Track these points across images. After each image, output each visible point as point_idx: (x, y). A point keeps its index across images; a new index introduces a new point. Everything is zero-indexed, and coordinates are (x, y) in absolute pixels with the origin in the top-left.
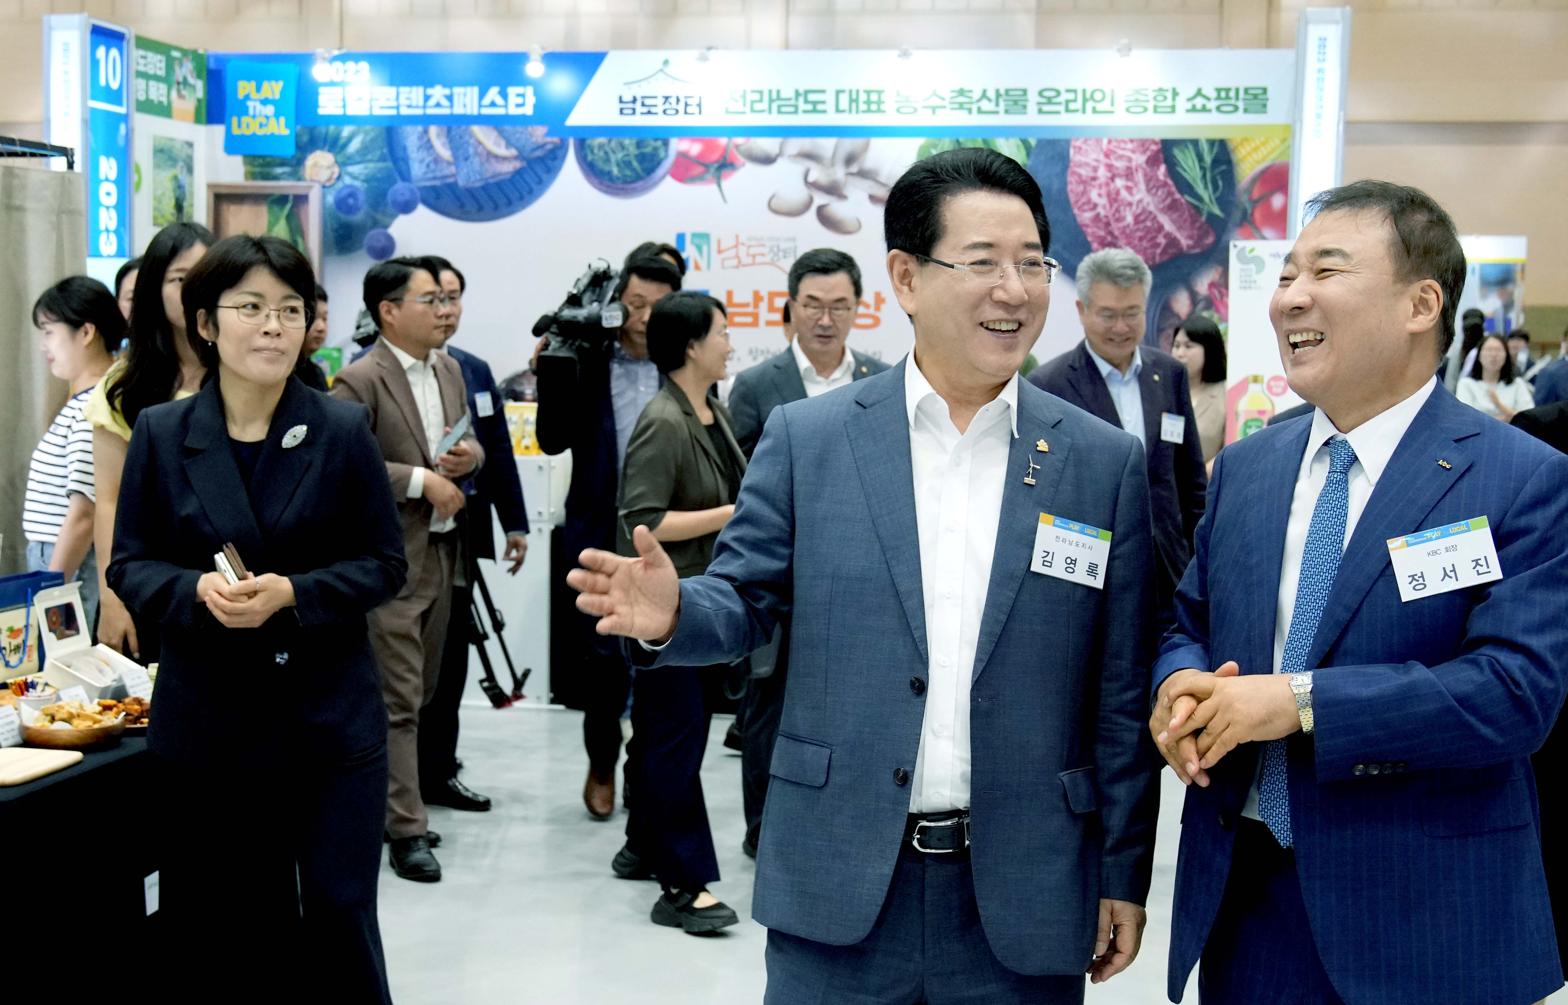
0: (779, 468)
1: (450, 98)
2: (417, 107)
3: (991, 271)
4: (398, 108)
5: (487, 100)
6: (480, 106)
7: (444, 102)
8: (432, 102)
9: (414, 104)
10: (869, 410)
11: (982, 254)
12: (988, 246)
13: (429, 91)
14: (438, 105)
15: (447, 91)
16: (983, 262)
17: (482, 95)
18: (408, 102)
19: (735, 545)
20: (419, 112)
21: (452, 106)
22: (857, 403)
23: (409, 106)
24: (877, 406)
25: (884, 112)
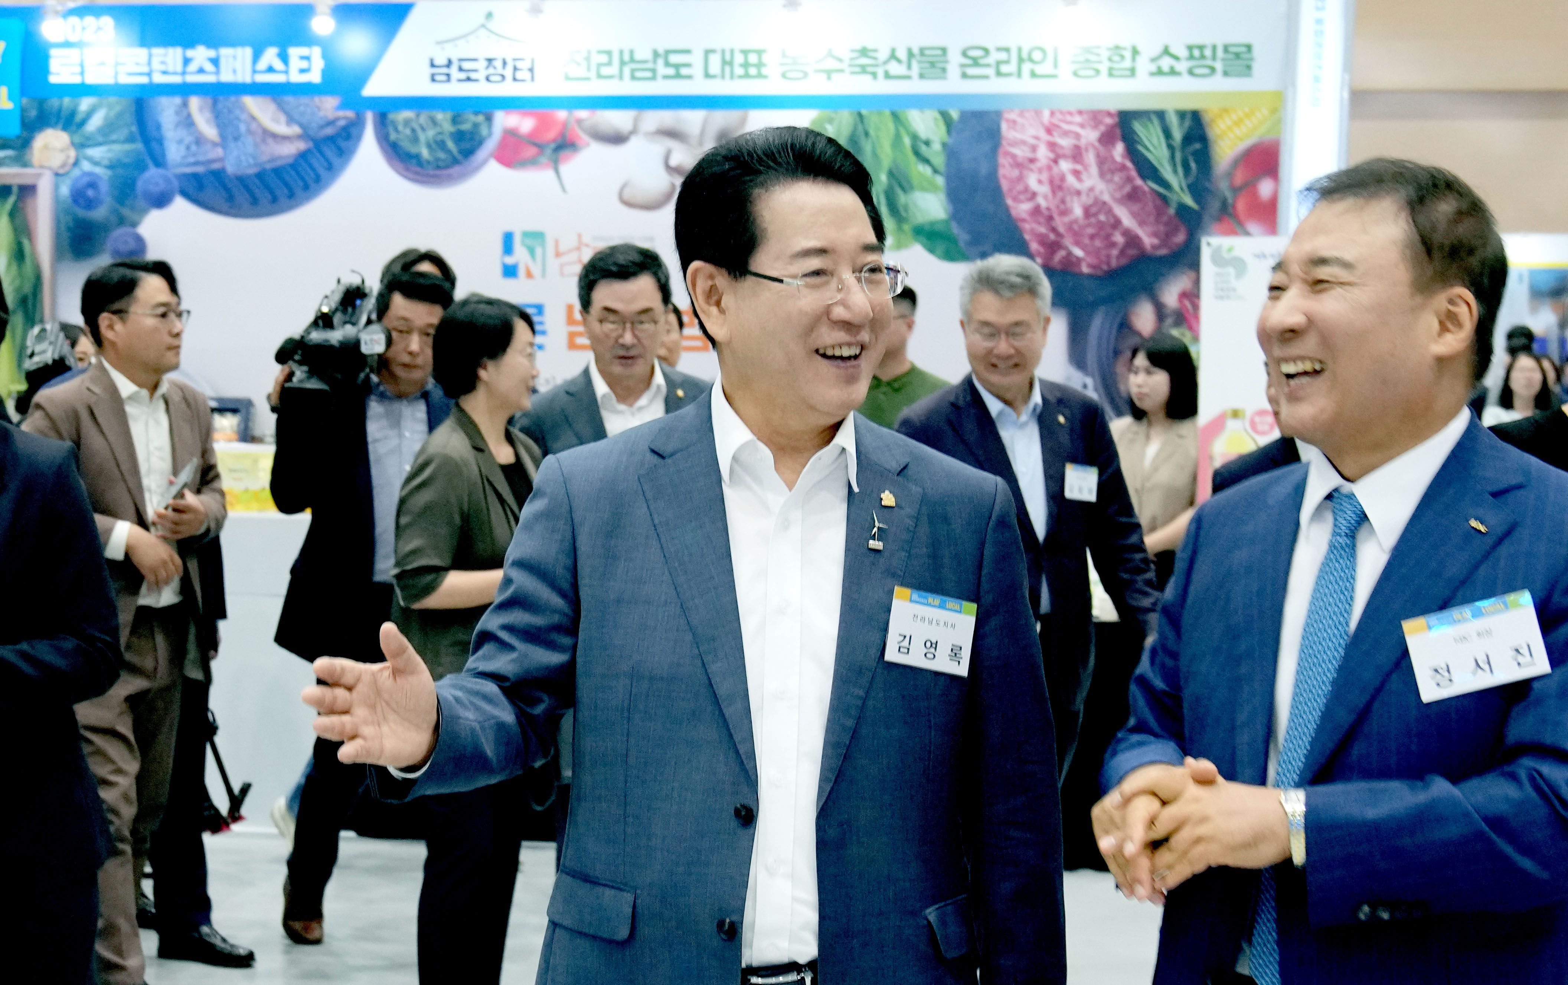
0: (558, 537)
1: (215, 62)
2: (175, 73)
3: (826, 283)
4: (149, 74)
5: (262, 65)
6: (254, 71)
7: (209, 67)
8: (193, 67)
9: (171, 69)
10: (669, 461)
11: (815, 263)
12: (822, 252)
13: (190, 53)
14: (201, 71)
15: (212, 53)
16: (817, 273)
17: (256, 57)
18: (163, 68)
19: (504, 635)
20: (177, 79)
21: (218, 73)
22: (653, 451)
23: (165, 73)
24: (678, 455)
25: (765, 77)
